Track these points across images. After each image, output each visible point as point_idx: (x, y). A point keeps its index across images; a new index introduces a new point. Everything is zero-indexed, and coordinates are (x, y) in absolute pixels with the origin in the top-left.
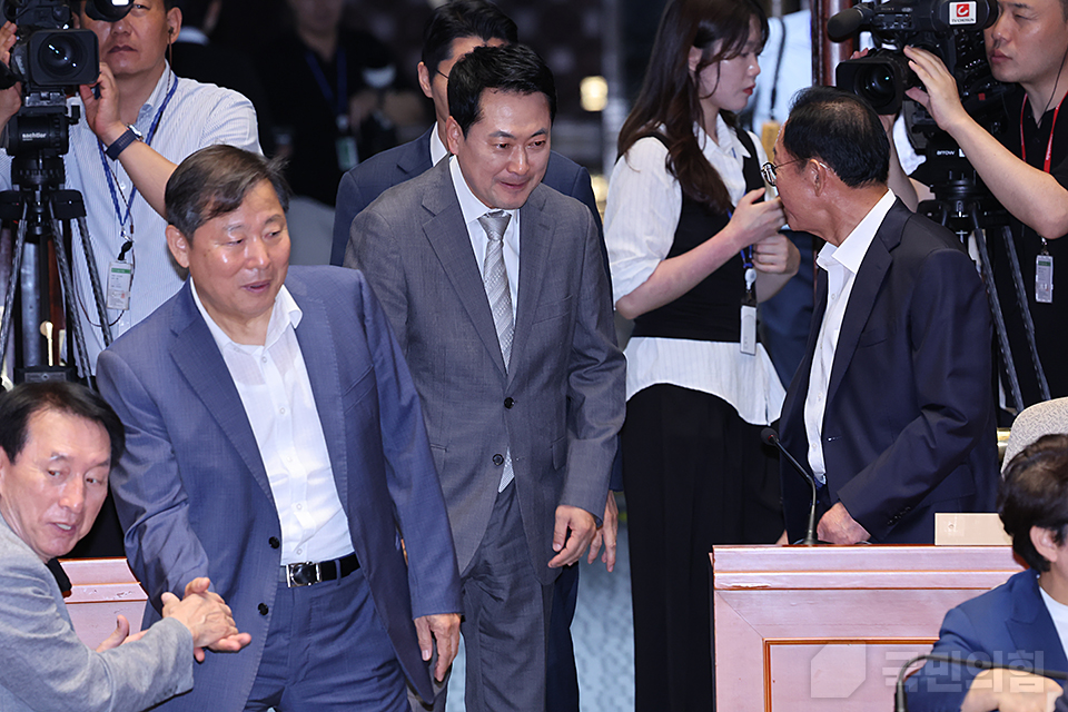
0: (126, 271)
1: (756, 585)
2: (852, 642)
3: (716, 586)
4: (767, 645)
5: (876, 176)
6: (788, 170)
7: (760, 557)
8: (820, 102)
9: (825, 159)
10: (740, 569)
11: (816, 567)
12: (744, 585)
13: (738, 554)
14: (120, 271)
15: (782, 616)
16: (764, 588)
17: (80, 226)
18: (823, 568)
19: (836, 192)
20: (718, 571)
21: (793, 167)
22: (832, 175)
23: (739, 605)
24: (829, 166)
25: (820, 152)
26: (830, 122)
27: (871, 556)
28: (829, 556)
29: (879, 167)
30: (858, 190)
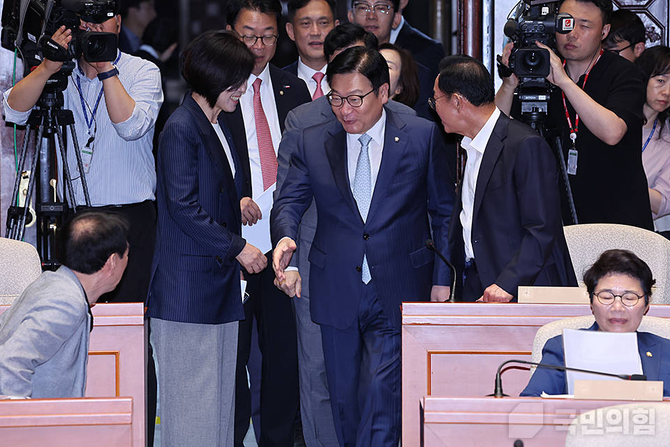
0: (90, 153)
1: (424, 322)
2: (473, 353)
3: (403, 323)
4: (429, 354)
5: (489, 100)
6: (442, 101)
7: (426, 307)
8: (456, 63)
9: (461, 93)
10: (415, 314)
11: (456, 314)
12: (418, 323)
13: (415, 306)
14: (87, 152)
15: (437, 339)
16: (428, 324)
17: (71, 129)
18: (459, 314)
19: (468, 110)
20: (405, 315)
21: (444, 98)
22: (466, 101)
23: (415, 332)
24: (464, 96)
25: (458, 90)
26: (462, 73)
27: (484, 308)
28: (463, 308)
29: (490, 95)
30: (479, 108)
